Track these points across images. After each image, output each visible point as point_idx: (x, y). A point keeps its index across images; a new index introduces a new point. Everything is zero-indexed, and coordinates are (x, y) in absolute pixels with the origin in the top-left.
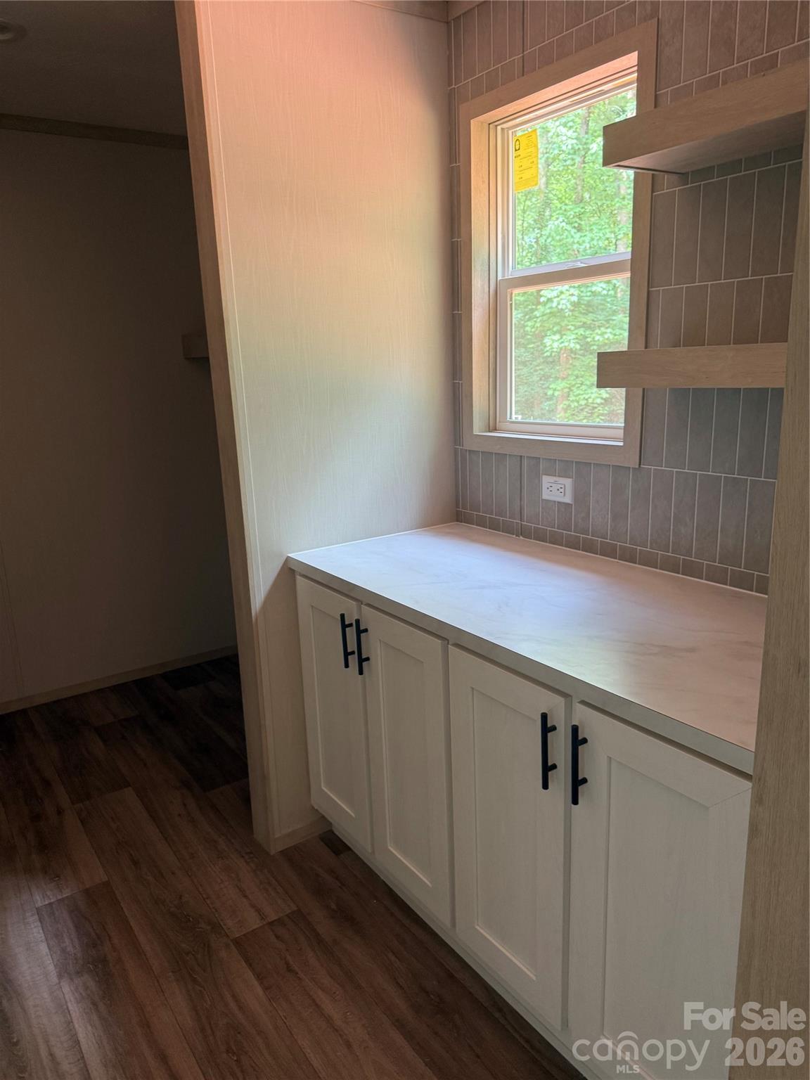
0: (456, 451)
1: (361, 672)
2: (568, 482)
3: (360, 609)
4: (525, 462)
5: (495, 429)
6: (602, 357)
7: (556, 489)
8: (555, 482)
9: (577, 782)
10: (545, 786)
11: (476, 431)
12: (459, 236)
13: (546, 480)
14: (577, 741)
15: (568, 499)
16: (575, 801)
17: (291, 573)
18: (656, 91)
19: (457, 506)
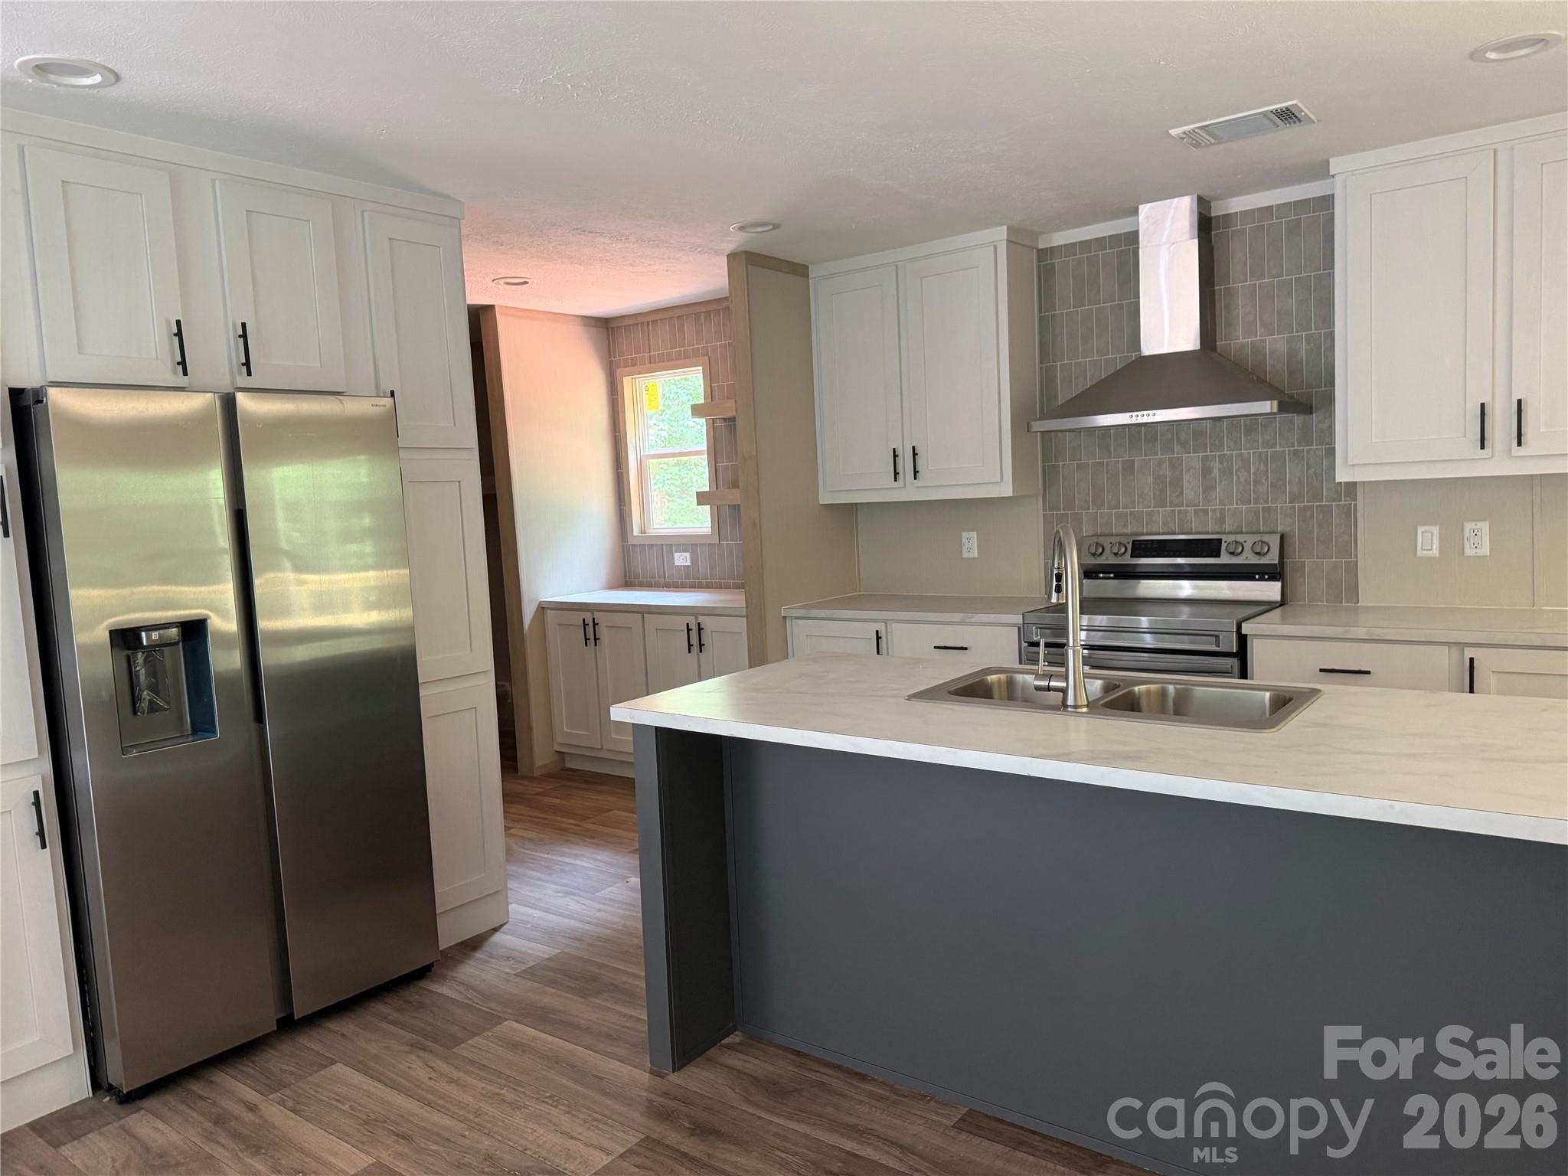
0: (623, 545)
1: (596, 645)
2: (688, 555)
3: (593, 614)
4: (665, 547)
5: (645, 533)
6: (698, 493)
7: (682, 559)
8: (681, 555)
9: (701, 645)
10: (690, 652)
11: (635, 534)
12: (619, 432)
13: (676, 555)
14: (700, 629)
15: (688, 563)
16: (701, 652)
17: (543, 609)
18: (711, 384)
19: (625, 577)
